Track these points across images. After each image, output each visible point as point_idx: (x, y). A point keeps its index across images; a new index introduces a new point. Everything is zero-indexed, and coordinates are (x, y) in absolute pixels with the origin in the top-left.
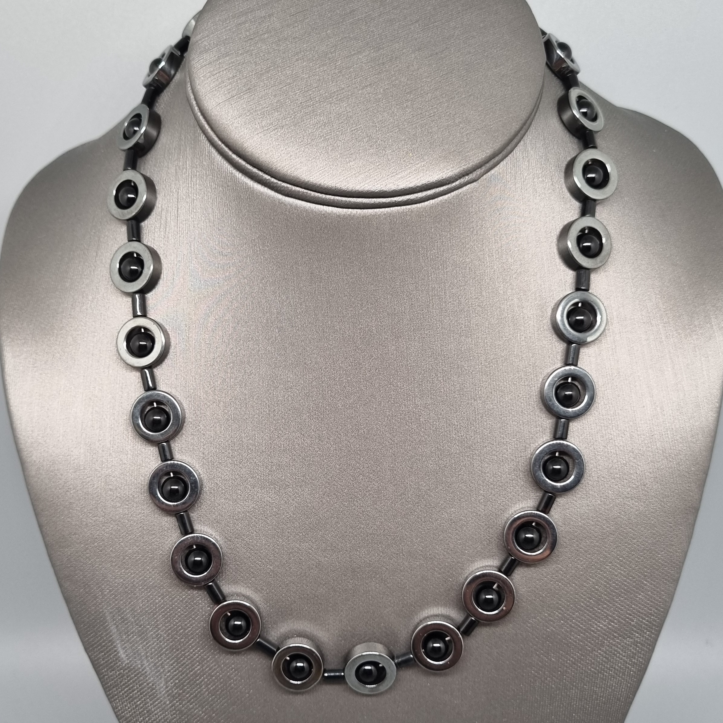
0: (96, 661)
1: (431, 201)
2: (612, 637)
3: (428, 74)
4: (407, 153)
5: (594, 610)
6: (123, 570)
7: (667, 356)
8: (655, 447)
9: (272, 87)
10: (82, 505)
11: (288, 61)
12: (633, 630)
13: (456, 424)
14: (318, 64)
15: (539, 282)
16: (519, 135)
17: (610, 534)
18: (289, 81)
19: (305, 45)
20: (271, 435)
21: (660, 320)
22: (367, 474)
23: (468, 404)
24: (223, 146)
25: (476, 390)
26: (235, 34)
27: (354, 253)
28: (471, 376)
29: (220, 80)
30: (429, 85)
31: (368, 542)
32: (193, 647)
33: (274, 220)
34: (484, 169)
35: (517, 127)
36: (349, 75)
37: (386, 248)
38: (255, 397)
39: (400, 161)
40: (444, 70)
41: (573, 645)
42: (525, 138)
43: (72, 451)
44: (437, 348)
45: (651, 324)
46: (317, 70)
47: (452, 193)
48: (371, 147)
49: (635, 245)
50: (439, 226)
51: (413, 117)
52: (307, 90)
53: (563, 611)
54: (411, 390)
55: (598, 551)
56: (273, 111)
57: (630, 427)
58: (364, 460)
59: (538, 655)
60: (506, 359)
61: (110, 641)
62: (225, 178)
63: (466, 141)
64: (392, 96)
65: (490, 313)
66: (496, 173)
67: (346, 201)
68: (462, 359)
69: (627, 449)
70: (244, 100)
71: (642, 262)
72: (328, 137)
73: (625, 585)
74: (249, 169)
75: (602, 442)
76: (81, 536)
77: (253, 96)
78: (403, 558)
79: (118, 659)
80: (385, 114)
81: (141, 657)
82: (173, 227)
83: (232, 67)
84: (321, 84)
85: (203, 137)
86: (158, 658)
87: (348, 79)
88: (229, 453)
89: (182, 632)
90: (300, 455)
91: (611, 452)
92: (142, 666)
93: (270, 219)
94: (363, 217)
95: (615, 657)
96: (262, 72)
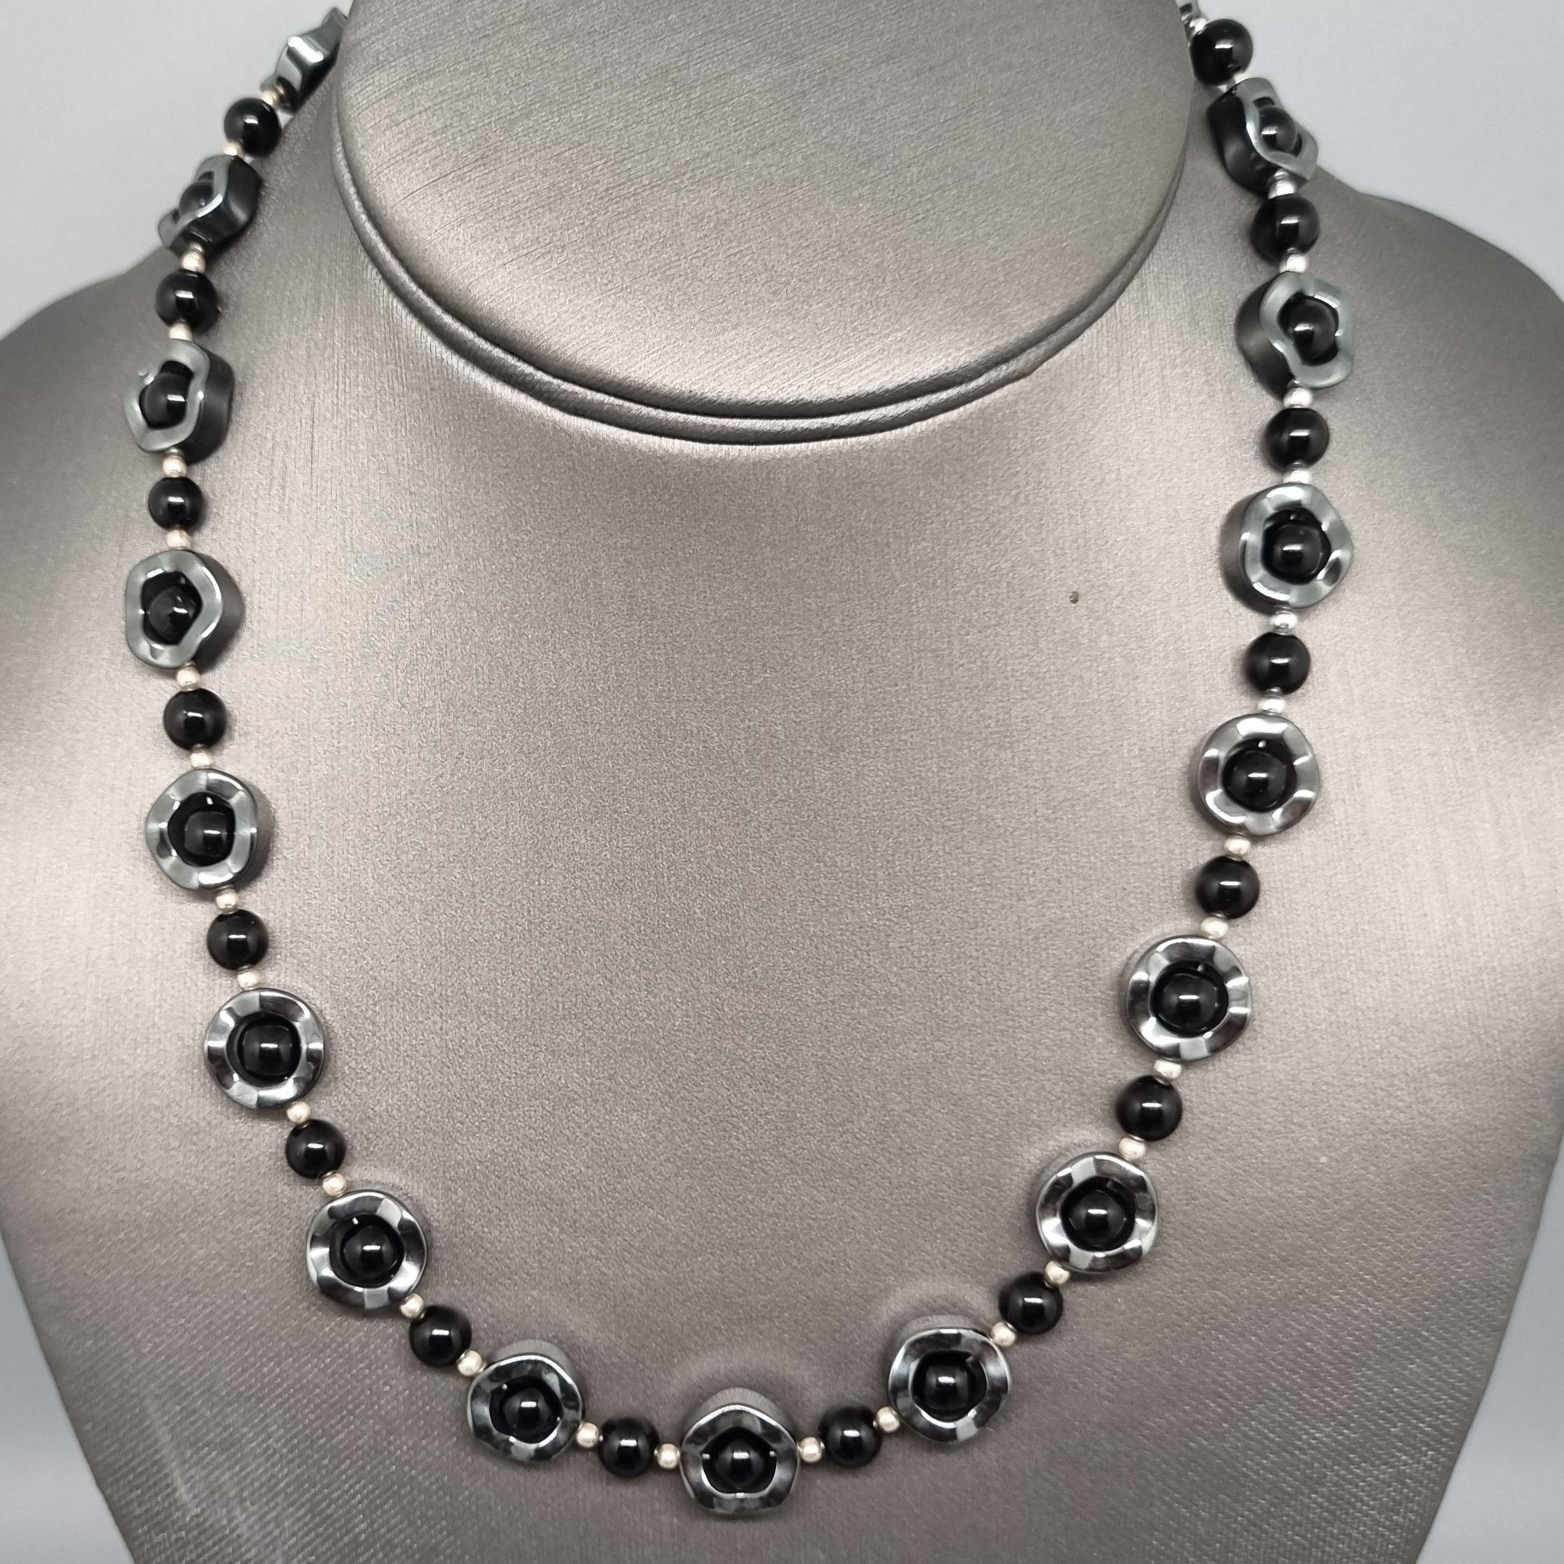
0: (122, 1508)
1: (918, 424)
2: (1344, 1462)
3: (912, 118)
4: (861, 309)
5: (1303, 1398)
6: (186, 1298)
7: (1483, 794)
8: (1452, 1011)
9: (536, 151)
10: (89, 1143)
11: (575, 90)
12: (1395, 1447)
13: (975, 954)
14: (648, 95)
15: (1176, 616)
16: (1130, 264)
17: (1343, 1218)
18: (577, 138)
19: (615, 51)
20: (535, 982)
21: (1466, 707)
22: (763, 1074)
23: (1003, 907)
24: (420, 294)
25: (1022, 874)
26: (450, 25)
27: (732, 549)
28: (1011, 841)
29: (413, 136)
30: (912, 145)
31: (763, 1235)
32: (349, 1478)
33: (541, 469)
34: (1044, 347)
35: (1126, 244)
36: (722, 122)
37: (809, 536)
38: (496, 891)
39: (845, 328)
40: (948, 108)
41: (1252, 1481)
42: (1144, 270)
43: (65, 1016)
44: (930, 774)
45: (1444, 716)
46: (645, 110)
47: (968, 406)
48: (774, 293)
49: (1404, 527)
50: (934, 483)
51: (877, 222)
52: (622, 158)
53: (1227, 1400)
54: (868, 875)
55: (1312, 1259)
56: (540, 210)
57: (1392, 964)
58: (755, 1041)
59: (1165, 1503)
60: (1095, 801)
61: (155, 1463)
62: (425, 369)
63: (1001, 279)
64: (824, 172)
65: (1056, 692)
66: (1074, 357)
67: (715, 426)
68: (990, 801)
69: (1385, 1017)
70: (472, 183)
71: (1421, 568)
72: (673, 271)
73: (1378, 1341)
74: (483, 350)
75: (1325, 999)
76: (87, 1216)
77: (493, 174)
78: (846, 1273)
79: (175, 1504)
80: (808, 216)
81: (229, 1499)
82: (301, 485)
83: (441, 103)
84: (654, 144)
85: (372, 273)
86: (267, 1503)
87: (720, 132)
88: (435, 1023)
89: (325, 1444)
90: (602, 1028)
91: (1345, 1023)
92: (230, 1521)
93: (534, 467)
94: (754, 464)
95: (1351, 1511)
96: (512, 117)
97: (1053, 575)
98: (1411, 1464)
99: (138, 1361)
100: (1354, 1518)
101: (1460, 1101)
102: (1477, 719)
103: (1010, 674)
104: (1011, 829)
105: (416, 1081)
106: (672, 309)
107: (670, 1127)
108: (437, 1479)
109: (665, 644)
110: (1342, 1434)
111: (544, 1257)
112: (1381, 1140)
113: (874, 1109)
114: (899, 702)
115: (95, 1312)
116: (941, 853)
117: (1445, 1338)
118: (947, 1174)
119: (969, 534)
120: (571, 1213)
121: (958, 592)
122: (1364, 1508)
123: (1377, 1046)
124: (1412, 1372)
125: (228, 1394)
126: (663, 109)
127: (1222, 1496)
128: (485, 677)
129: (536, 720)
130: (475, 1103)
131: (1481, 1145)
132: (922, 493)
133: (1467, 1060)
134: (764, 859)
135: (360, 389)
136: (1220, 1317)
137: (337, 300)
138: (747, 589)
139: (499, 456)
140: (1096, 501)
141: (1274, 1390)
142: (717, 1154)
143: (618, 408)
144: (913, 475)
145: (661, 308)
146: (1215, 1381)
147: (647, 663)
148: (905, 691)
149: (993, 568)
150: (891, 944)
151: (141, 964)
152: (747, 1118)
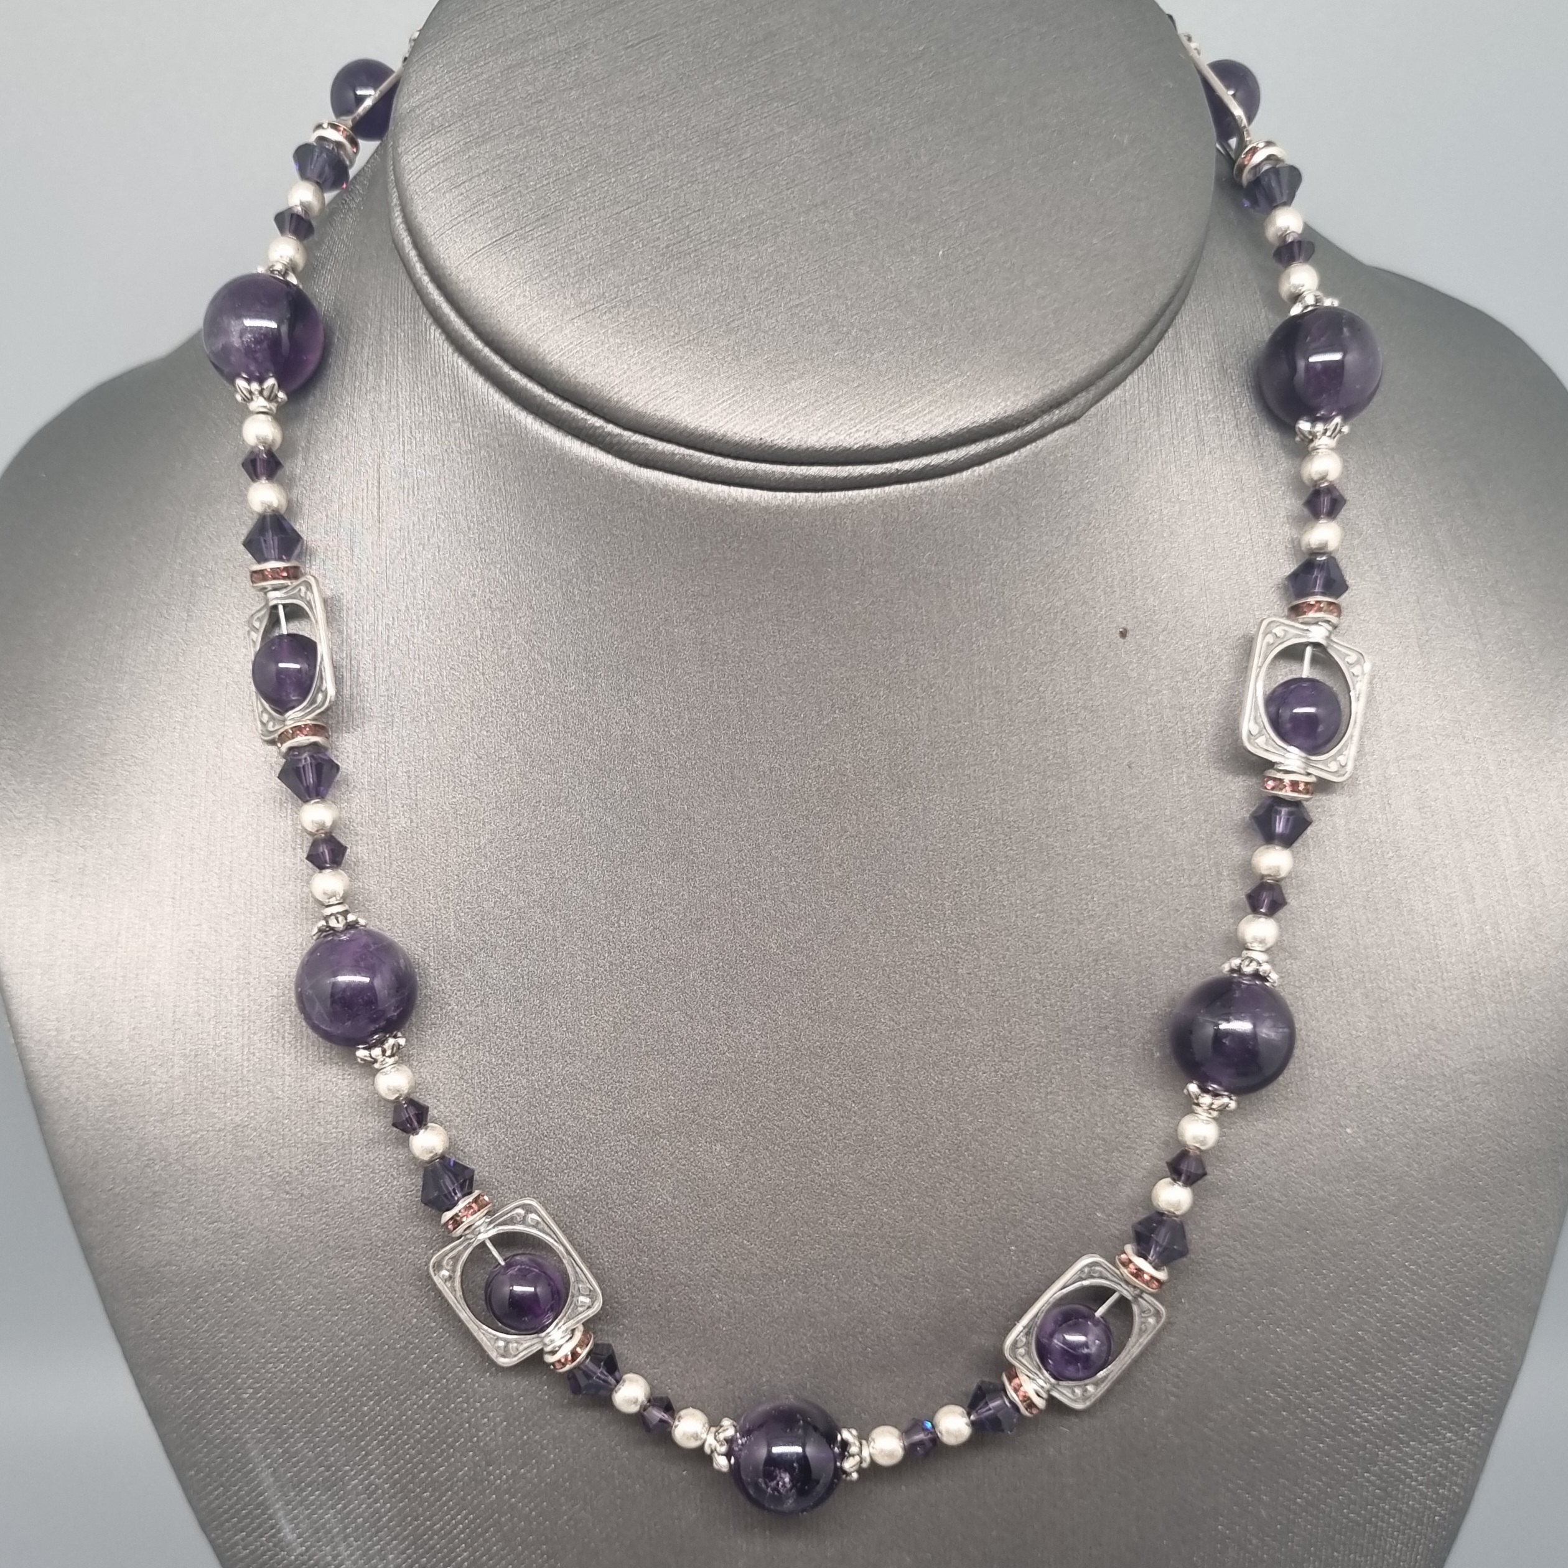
97: (1104, 610)
98: (1455, 1441)
99: (239, 1407)
100: (1404, 1493)
101: (1493, 1098)
102: (1496, 740)
103: (1066, 708)
104: (1070, 857)
105: (504, 1122)
106: (738, 360)
107: (753, 1155)
108: (536, 1506)
109: (736, 688)
110: (1391, 1415)
111: (634, 1286)
112: (1422, 1138)
113: (948, 1130)
114: (962, 738)
115: (194, 1362)
116: (1005, 882)
117: (1485, 1321)
118: (1019, 1188)
119: (1024, 574)
120: (659, 1242)
121: (1015, 631)
122: (1413, 1483)
123: (1416, 1050)
124: (1455, 1354)
125: (329, 1435)
126: (716, 168)
127: (1281, 1481)
128: (560, 727)
129: (611, 766)
130: (563, 1141)
131: (1513, 1139)
132: (980, 535)
133: (1498, 1060)
134: (836, 893)
135: (426, 447)
136: (1277, 1312)
137: (400, 362)
138: (815, 632)
139: (569, 509)
140: (1141, 541)
141: (1329, 1378)
142: (799, 1180)
143: (688, 458)
144: (972, 518)
145: (729, 359)
146: (1273, 1373)
147: (720, 708)
148: (967, 727)
149: (1049, 605)
150: (960, 970)
151: (228, 1019)
152: (826, 1144)
